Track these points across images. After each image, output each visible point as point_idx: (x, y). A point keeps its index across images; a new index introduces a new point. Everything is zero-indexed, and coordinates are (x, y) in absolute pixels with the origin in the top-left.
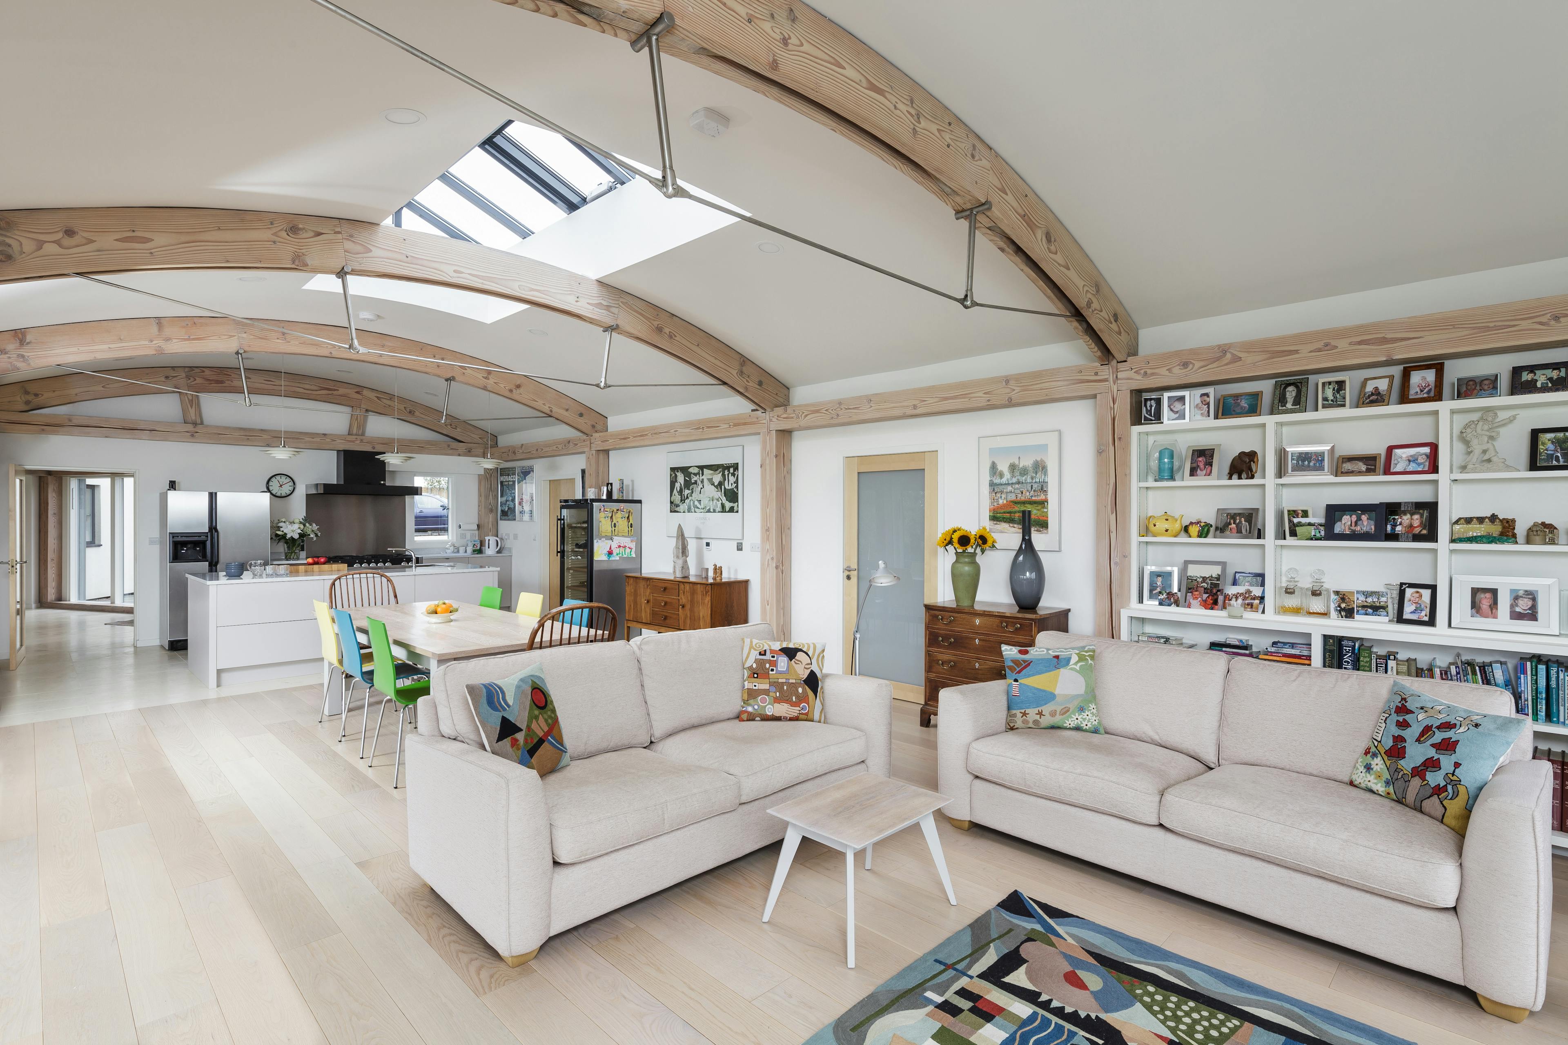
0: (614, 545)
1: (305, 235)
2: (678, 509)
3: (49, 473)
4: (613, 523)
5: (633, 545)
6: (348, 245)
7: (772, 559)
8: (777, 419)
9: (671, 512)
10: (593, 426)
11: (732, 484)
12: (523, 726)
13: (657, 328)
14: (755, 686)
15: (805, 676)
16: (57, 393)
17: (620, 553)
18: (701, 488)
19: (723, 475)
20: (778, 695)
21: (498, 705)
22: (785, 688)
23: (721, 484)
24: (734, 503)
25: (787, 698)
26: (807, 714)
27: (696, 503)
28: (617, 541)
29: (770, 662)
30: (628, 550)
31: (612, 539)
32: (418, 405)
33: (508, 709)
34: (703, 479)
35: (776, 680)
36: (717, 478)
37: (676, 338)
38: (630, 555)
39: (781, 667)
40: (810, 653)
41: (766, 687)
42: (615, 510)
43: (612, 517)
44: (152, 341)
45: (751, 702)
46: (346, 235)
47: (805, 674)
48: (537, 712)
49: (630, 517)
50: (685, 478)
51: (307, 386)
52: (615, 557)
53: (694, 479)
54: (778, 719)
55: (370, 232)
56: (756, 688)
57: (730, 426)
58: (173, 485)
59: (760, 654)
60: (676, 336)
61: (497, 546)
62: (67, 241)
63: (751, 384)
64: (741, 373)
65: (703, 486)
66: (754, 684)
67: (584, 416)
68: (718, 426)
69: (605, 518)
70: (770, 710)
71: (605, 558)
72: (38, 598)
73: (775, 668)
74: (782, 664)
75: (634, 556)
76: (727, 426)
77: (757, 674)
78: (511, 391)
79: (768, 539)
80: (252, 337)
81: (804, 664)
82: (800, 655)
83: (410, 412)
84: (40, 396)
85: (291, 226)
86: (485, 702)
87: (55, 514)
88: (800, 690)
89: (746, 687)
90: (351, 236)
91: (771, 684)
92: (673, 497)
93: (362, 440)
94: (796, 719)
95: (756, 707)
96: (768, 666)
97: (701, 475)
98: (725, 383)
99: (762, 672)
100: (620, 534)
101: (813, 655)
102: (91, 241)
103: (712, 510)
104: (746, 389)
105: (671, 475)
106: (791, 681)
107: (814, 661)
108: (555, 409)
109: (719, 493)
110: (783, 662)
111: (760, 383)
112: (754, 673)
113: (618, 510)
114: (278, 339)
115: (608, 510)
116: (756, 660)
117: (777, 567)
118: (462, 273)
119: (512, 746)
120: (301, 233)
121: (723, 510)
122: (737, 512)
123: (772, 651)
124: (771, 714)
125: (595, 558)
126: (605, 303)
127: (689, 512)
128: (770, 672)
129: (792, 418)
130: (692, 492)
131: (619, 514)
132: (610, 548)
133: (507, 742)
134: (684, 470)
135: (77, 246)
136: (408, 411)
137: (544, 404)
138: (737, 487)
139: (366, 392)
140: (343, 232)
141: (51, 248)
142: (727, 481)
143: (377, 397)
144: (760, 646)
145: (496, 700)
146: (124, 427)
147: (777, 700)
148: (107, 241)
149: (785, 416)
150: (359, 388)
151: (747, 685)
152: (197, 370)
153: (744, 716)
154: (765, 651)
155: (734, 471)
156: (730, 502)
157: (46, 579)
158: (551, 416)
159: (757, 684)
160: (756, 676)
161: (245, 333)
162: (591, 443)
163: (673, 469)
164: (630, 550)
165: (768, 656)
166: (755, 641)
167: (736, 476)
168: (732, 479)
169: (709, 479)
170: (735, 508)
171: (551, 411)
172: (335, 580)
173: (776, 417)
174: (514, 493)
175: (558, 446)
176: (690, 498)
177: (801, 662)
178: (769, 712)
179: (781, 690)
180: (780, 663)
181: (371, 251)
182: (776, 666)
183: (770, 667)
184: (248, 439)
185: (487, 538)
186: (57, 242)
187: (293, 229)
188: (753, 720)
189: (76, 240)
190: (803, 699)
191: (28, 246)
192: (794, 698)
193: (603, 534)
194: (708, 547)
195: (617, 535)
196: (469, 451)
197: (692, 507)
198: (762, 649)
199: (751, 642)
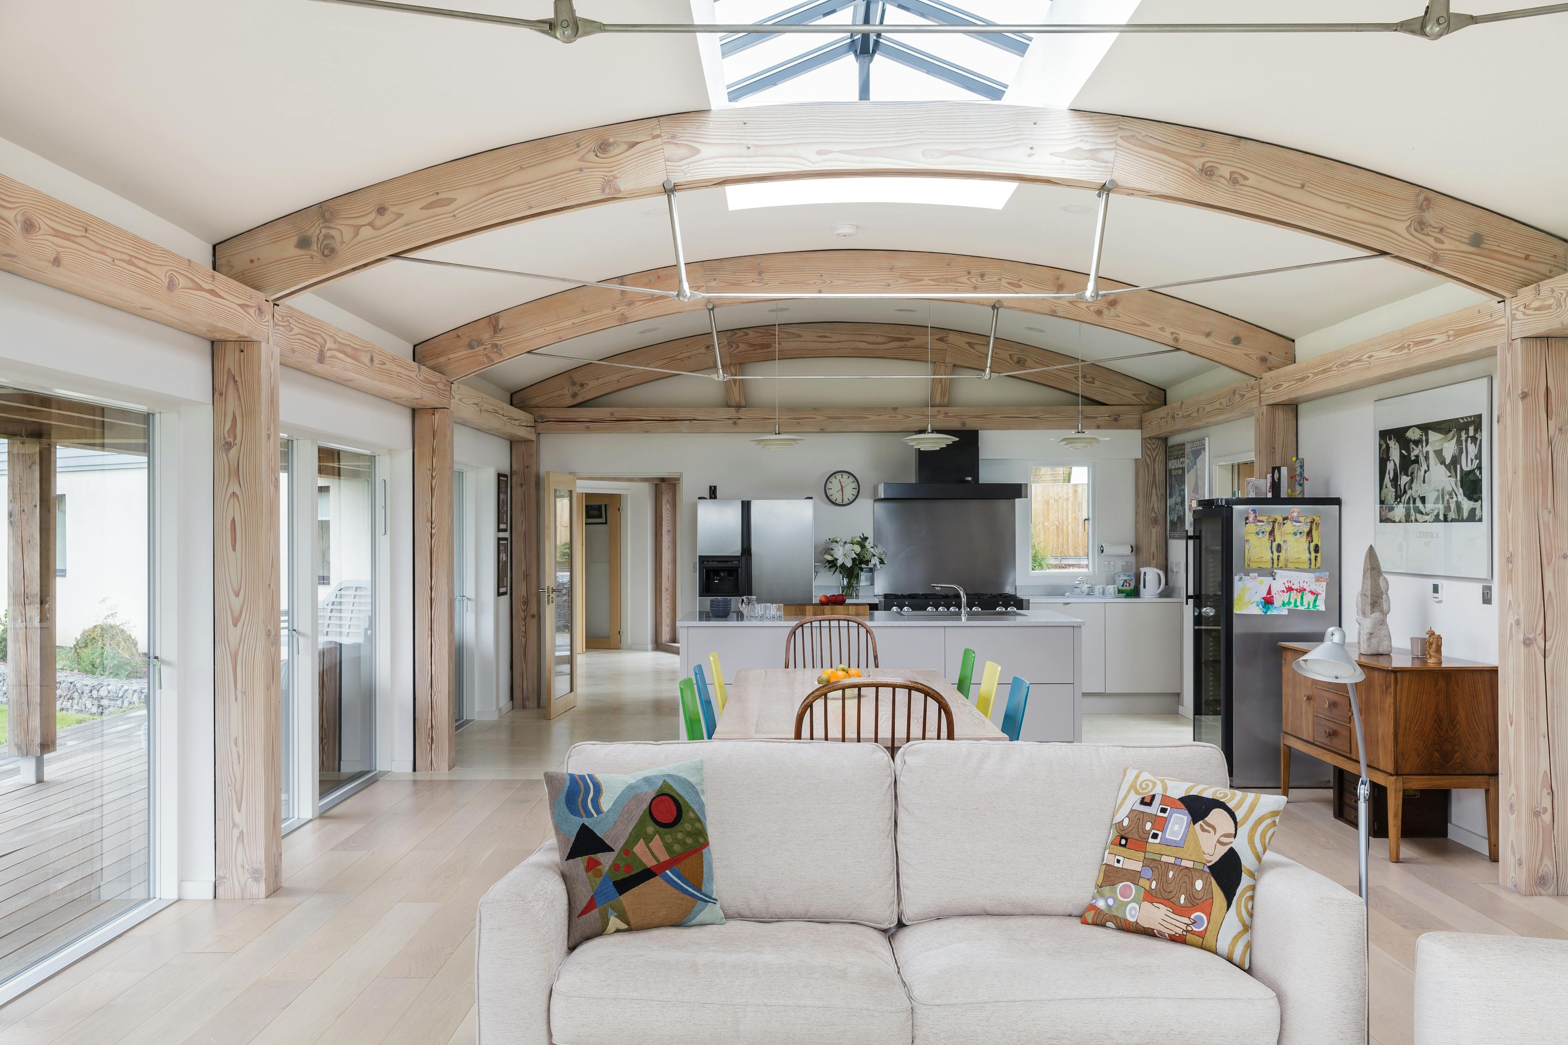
0: (1278, 586)
1: (617, 151)
2: (1390, 515)
3: (663, 480)
4: (1275, 544)
5: (1321, 588)
6: (671, 151)
7: (1518, 623)
8: (1524, 314)
9: (1381, 521)
10: (1264, 360)
11: (1472, 460)
12: (618, 846)
13: (1202, 170)
14: (1118, 861)
15: (1215, 859)
16: (601, 381)
17: (1289, 603)
18: (1426, 472)
19: (1459, 442)
20: (1153, 886)
21: (580, 808)
22: (1171, 874)
23: (1455, 460)
24: (1476, 501)
25: (1171, 896)
26: (1202, 935)
27: (1419, 503)
28: (1282, 579)
29: (1155, 819)
30: (1309, 597)
31: (1272, 575)
32: (1029, 348)
33: (595, 815)
34: (1427, 452)
35: (1157, 857)
36: (1449, 449)
37: (1246, 183)
38: (1315, 606)
39: (1174, 833)
40: (1239, 815)
41: (1137, 866)
42: (1280, 519)
43: (1272, 533)
44: (614, 309)
45: (1106, 889)
46: (667, 136)
47: (1215, 854)
48: (651, 829)
49: (1314, 533)
50: (1401, 453)
51: (871, 339)
52: (1279, 610)
53: (1416, 451)
54: (1149, 933)
55: (697, 124)
56: (1120, 865)
57: (1449, 336)
58: (713, 493)
59: (1143, 802)
60: (1246, 178)
61: (1160, 584)
62: (380, 221)
63: (1449, 244)
64: (1421, 225)
65: (1428, 466)
66: (1117, 857)
67: (1243, 341)
68: (1431, 340)
69: (1257, 533)
70: (1133, 913)
71: (1257, 611)
72: (654, 638)
73: (1160, 833)
74: (1176, 827)
75: (1322, 608)
76: (1443, 338)
77: (1126, 839)
78: (1099, 312)
79: (1510, 579)
80: (723, 284)
81: (1219, 834)
82: (1217, 816)
83: (1019, 362)
84: (585, 385)
85: (600, 142)
86: (564, 800)
87: (669, 531)
88: (1199, 884)
89: (1104, 862)
90: (673, 137)
91: (1147, 863)
92: (1384, 490)
93: (946, 413)
94: (1177, 939)
95: (1111, 902)
96: (1148, 826)
97: (1424, 444)
98: (1383, 253)
99: (1137, 837)
100: (1290, 565)
101: (1246, 818)
102: (400, 215)
103: (1441, 517)
104: (1436, 257)
105: (1380, 446)
106: (1185, 863)
107: (1243, 831)
108: (1183, 336)
109: (1453, 480)
110: (1179, 821)
111: (1477, 240)
112: (1122, 837)
113: (1285, 519)
114: (753, 281)
115: (1264, 518)
116: (1132, 811)
117: (1528, 643)
118: (831, 152)
119: (588, 869)
120: (613, 148)
121: (1459, 516)
122: (1480, 520)
123: (1165, 799)
124: (1134, 920)
125: (1236, 611)
126: (1087, 147)
127: (1407, 521)
128: (1151, 840)
129: (1549, 307)
130: (1412, 481)
131: (1289, 527)
132: (1269, 592)
133: (580, 862)
134: (1399, 434)
135: (388, 224)
136: (1015, 360)
137: (1162, 329)
138: (1479, 468)
139: (952, 338)
140: (662, 135)
141: (366, 232)
142: (1464, 455)
143: (969, 344)
144: (1147, 785)
145: (580, 800)
146: (664, 417)
147: (1150, 897)
148: (413, 211)
149: (1536, 304)
150: (942, 333)
151: (1110, 859)
152: (740, 333)
153: (1090, 916)
154: (1153, 797)
155: (1476, 431)
156: (1470, 499)
157: (661, 613)
158: (1178, 349)
159: (1121, 859)
160: (1123, 842)
161: (715, 280)
162: (1260, 393)
163: (1384, 435)
164: (1313, 597)
165: (1154, 809)
166: (1145, 776)
167: (1478, 442)
168: (1472, 449)
169: (1435, 452)
170: (1478, 512)
171: (1176, 340)
172: (797, 628)
173: (1521, 308)
174: (1184, 490)
175: (1222, 400)
176: (1409, 492)
177: (1214, 828)
178: (1133, 916)
179: (1162, 878)
180: (1173, 825)
181: (698, 151)
182: (1163, 830)
183: (1152, 828)
184: (799, 423)
185: (1143, 570)
186: (371, 224)
187: (602, 147)
188: (1103, 926)
189: (388, 216)
190: (1201, 903)
191: (348, 233)
192: (1183, 897)
193: (1254, 566)
194: (1436, 595)
195: (1286, 568)
196: (1116, 420)
197: (1412, 511)
198: (1147, 793)
199: (1137, 777)
